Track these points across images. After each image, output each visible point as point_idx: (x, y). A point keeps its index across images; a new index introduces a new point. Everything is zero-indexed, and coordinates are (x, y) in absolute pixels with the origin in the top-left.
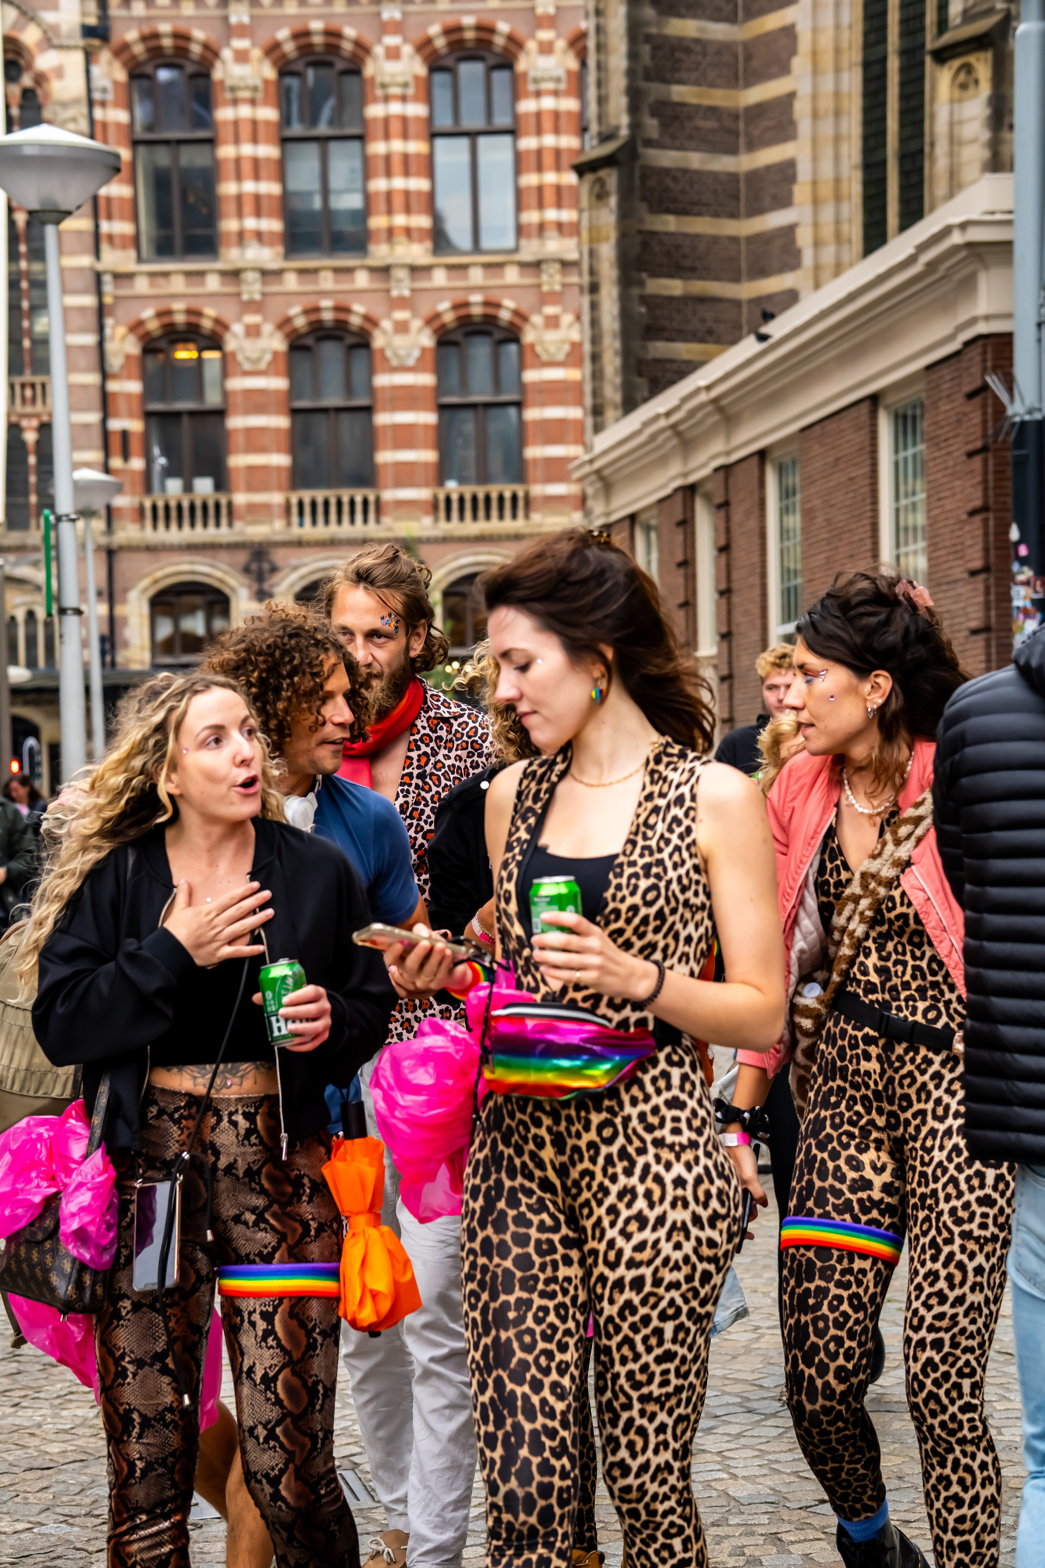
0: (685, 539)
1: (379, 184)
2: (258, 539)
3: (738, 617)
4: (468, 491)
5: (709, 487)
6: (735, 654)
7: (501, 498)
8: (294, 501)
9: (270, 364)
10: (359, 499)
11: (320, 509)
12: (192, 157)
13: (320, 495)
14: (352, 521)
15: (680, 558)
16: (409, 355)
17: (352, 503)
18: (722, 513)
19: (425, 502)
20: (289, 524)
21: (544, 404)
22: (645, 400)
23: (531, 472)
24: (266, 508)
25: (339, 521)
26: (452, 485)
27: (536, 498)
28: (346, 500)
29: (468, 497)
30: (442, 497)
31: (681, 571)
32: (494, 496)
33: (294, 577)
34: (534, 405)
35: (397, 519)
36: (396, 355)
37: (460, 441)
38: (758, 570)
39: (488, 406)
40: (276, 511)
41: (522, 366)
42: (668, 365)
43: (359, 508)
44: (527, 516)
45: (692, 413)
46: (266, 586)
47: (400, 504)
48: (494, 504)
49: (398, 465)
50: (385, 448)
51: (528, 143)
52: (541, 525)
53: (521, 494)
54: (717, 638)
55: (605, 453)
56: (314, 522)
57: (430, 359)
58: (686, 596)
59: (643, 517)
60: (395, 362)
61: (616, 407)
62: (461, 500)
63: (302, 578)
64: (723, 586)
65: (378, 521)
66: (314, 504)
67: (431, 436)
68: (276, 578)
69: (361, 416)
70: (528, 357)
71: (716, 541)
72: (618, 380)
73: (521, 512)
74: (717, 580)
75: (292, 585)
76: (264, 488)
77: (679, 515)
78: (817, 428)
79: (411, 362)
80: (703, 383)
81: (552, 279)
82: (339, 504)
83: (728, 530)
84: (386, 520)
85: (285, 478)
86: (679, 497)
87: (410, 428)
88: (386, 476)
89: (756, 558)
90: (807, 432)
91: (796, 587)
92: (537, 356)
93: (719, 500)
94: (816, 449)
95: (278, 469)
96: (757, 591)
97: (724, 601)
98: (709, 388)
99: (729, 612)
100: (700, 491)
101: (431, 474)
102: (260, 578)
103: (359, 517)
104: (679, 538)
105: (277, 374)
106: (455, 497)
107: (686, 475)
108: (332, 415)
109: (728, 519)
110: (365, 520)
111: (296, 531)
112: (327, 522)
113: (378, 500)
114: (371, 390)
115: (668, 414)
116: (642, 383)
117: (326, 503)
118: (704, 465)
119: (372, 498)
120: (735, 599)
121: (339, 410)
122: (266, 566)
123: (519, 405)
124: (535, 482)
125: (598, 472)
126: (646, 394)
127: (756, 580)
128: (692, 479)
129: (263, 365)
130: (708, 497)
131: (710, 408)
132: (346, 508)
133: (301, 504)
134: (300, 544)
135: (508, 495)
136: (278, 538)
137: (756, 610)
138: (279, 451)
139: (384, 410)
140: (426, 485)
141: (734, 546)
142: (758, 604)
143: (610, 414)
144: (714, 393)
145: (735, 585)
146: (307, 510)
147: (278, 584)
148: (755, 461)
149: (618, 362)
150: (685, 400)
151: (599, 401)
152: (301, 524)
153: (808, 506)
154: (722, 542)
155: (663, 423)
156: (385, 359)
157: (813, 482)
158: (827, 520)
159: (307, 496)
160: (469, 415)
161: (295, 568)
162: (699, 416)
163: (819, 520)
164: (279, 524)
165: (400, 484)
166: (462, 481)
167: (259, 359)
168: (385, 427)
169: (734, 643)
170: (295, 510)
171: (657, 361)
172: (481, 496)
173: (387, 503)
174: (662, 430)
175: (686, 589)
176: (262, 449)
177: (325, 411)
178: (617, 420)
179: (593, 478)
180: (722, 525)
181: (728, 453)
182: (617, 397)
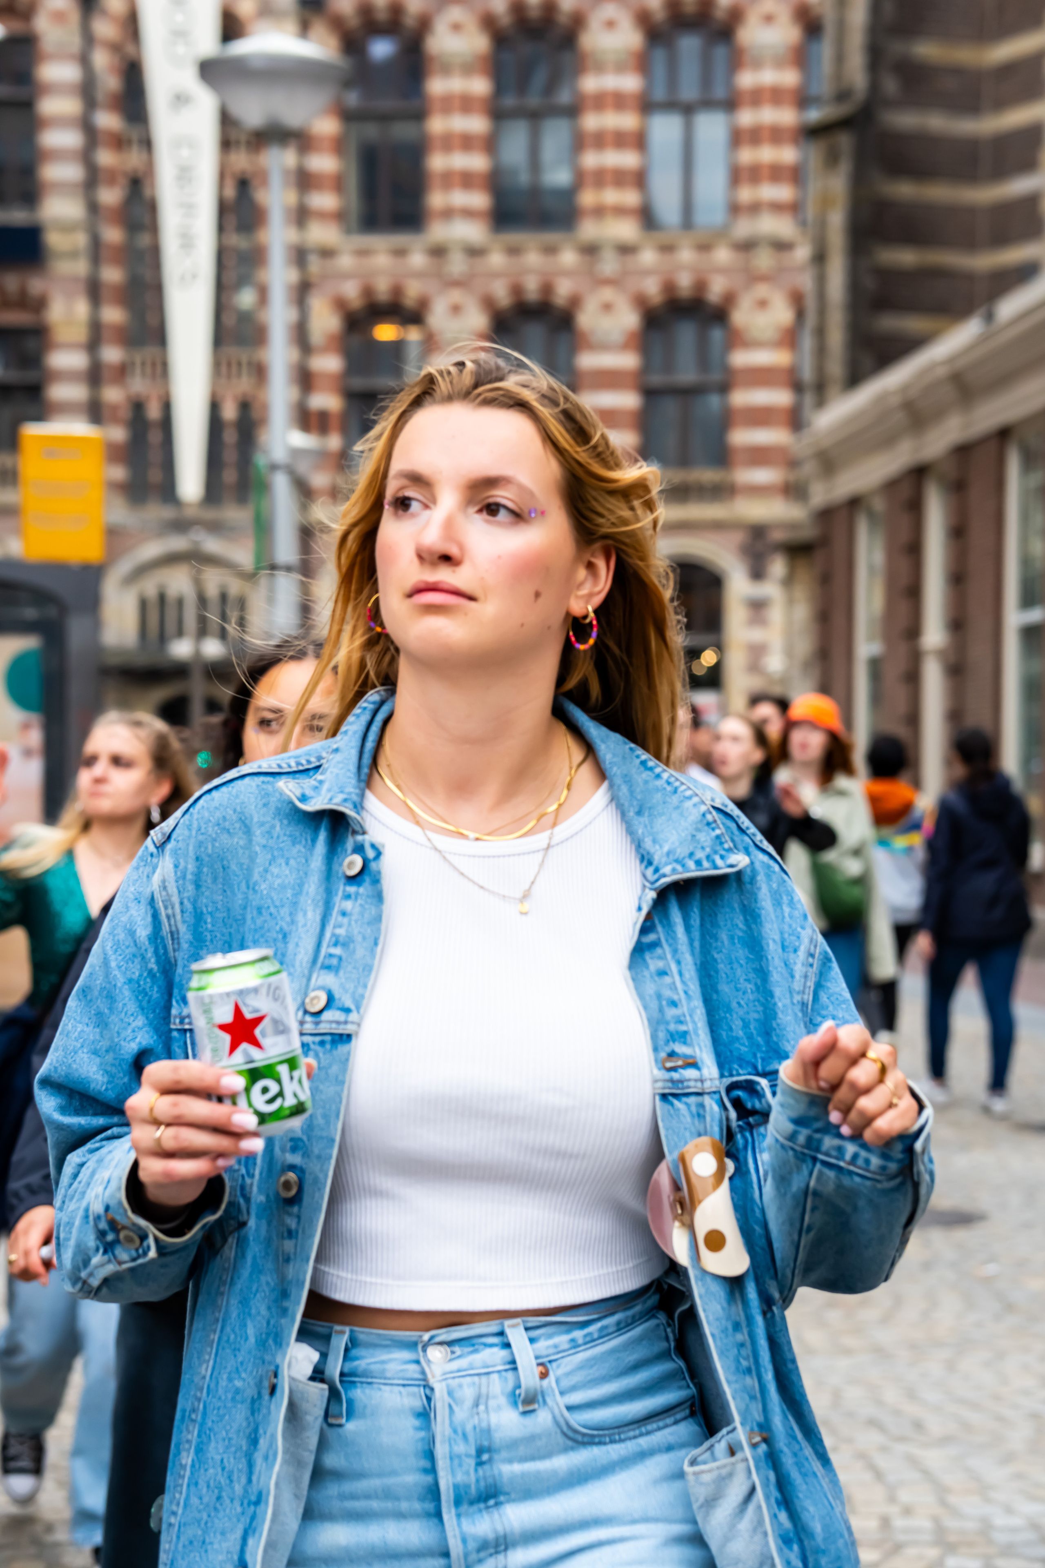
1: (591, 160)
3: (970, 605)
5: (942, 468)
12: (402, 131)
16: (614, 334)
18: (956, 495)
21: (749, 388)
23: (736, 458)
32: (695, 480)
34: (742, 387)
38: (993, 555)
41: (728, 350)
51: (746, 118)
59: (868, 502)
61: (839, 382)
67: (633, 419)
70: (736, 338)
71: (947, 525)
77: (905, 496)
79: (615, 342)
81: (764, 260)
83: (962, 513)
89: (991, 543)
92: (747, 337)
96: (992, 578)
98: (945, 362)
99: (962, 599)
100: (933, 472)
109: (962, 501)
116: (869, 356)
120: (968, 586)
123: (723, 389)
124: (739, 468)
125: (820, 454)
126: (871, 367)
127: (990, 566)
128: (923, 459)
130: (941, 478)
137: (990, 598)
142: (992, 592)
143: (833, 388)
145: (968, 572)
148: (994, 439)
154: (956, 523)
155: (891, 400)
156: (589, 338)
160: (672, 399)
166: (663, 464)
175: (911, 575)
180: (956, 508)
182: (841, 372)
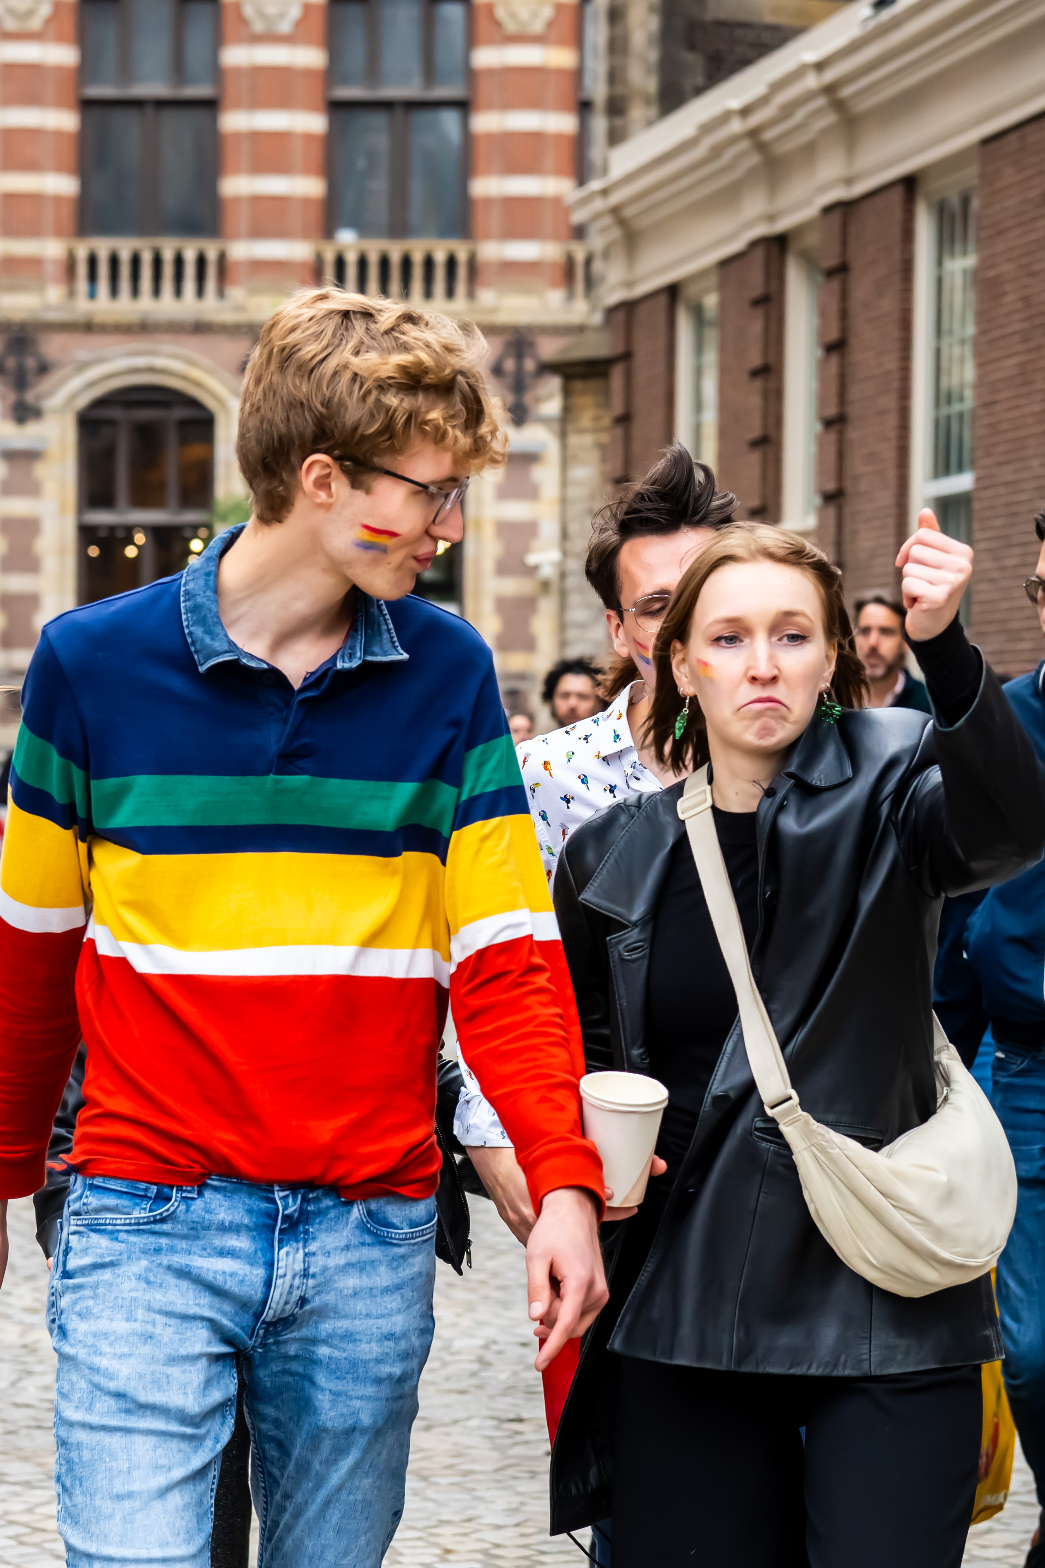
0: (766, 329)
2: (18, 316)
3: (857, 465)
4: (374, 249)
5: (812, 239)
6: (847, 529)
7: (429, 263)
8: (82, 254)
9: (48, 21)
10: (190, 256)
11: (125, 271)
13: (125, 247)
14: (178, 291)
15: (755, 360)
16: (282, 16)
17: (179, 262)
18: (835, 284)
19: (303, 265)
20: (72, 293)
21: (507, 106)
22: (699, 91)
23: (483, 220)
24: (35, 263)
25: (157, 291)
26: (347, 238)
27: (488, 264)
28: (168, 256)
29: (373, 259)
30: (329, 257)
31: (758, 384)
32: (418, 258)
33: (76, 382)
34: (490, 106)
35: (254, 291)
36: (261, 14)
37: (361, 163)
38: (895, 384)
39: (413, 105)
40: (50, 270)
41: (471, 41)
42: (739, 33)
43: (190, 271)
44: (471, 294)
45: (788, 110)
46: (30, 396)
47: (259, 266)
48: (418, 273)
49: (257, 200)
50: (237, 171)
52: (494, 310)
53: (462, 257)
54: (818, 501)
55: (630, 178)
56: (114, 291)
57: (317, 22)
58: (765, 426)
59: (692, 291)
60: (258, 27)
61: (648, 102)
62: (363, 263)
63: (91, 384)
64: (832, 411)
65: (221, 293)
66: (114, 261)
67: (316, 153)
68: (45, 384)
69: (198, 116)
70: (483, 25)
71: (822, 332)
72: (653, 55)
73: (461, 287)
74: (822, 399)
75: (74, 396)
76: (33, 231)
77: (756, 287)
78: (1013, 137)
79: (285, 27)
80: (811, 57)
82: (157, 262)
83: (844, 315)
84: (236, 293)
85: (67, 215)
86: (759, 255)
87: (281, 138)
88: (238, 219)
89: (892, 364)
90: (994, 146)
91: (961, 416)
92: (498, 24)
93: (831, 261)
94: (1010, 175)
95: (57, 199)
96: (892, 420)
97: (832, 437)
98: (820, 66)
99: (841, 457)
100: (793, 248)
101: (314, 216)
102: (21, 382)
103: (189, 285)
104: (756, 327)
105: (60, 39)
106: (351, 258)
107: (771, 218)
108: (150, 111)
109: (844, 295)
110: (200, 291)
111: (83, 306)
112: (135, 292)
113: (222, 259)
114: (217, 73)
115: (745, 112)
116: (694, 61)
117: (136, 261)
118: (806, 202)
119: (212, 255)
120: (853, 434)
121: (161, 104)
122: (31, 363)
123: (464, 106)
124: (487, 236)
125: (615, 211)
126: (700, 80)
127: (890, 401)
128: (781, 225)
129: (36, 24)
130: (808, 259)
131: (821, 102)
132: (168, 271)
133: (92, 262)
134: (88, 327)
135: (440, 257)
136: (52, 316)
137: (889, 453)
138: (59, 169)
139: (238, 106)
140: (305, 235)
141: (855, 343)
142: (893, 443)
143: (637, 113)
144: (830, 75)
145: (853, 410)
146: (103, 270)
147: (51, 393)
148: (897, 195)
149: (654, 23)
150: (777, 87)
151: (619, 90)
152: (92, 295)
153: (991, 273)
154: (833, 335)
155: (736, 126)
156: (243, 21)
157: (1000, 233)
158: (1025, 299)
159: (103, 246)
160: (378, 120)
161: (83, 366)
162: (799, 115)
163: (1009, 298)
164: (55, 294)
165: (259, 232)
166: (364, 229)
167: (29, 14)
168: (238, 136)
169: (848, 510)
170: (82, 270)
171: (721, 24)
172: (395, 258)
173: (238, 264)
174: (734, 140)
175: (765, 415)
176: (32, 166)
177: (138, 104)
178: (649, 123)
179: (607, 220)
180: (834, 306)
181: (849, 181)
182: (651, 84)
